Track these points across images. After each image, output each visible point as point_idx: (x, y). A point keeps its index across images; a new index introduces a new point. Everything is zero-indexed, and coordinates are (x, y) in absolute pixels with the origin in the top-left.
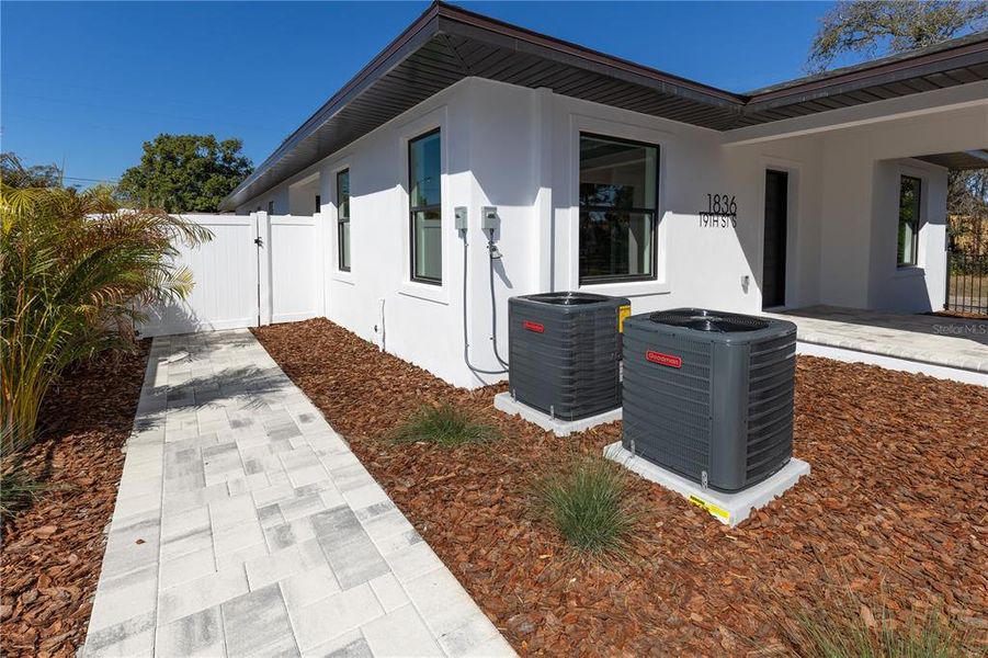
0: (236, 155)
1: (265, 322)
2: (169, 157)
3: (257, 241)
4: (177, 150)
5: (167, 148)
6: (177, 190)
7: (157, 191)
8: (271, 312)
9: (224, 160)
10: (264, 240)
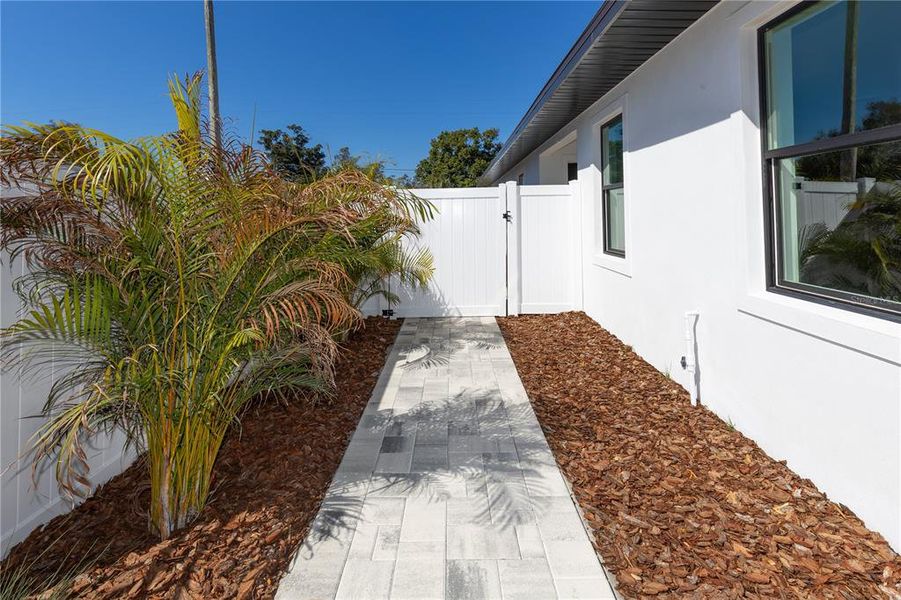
0: (494, 142)
1: (513, 311)
2: (447, 149)
3: (506, 216)
4: (453, 143)
5: (446, 142)
6: (452, 174)
7: (438, 176)
8: (520, 301)
9: (485, 147)
10: (513, 214)
